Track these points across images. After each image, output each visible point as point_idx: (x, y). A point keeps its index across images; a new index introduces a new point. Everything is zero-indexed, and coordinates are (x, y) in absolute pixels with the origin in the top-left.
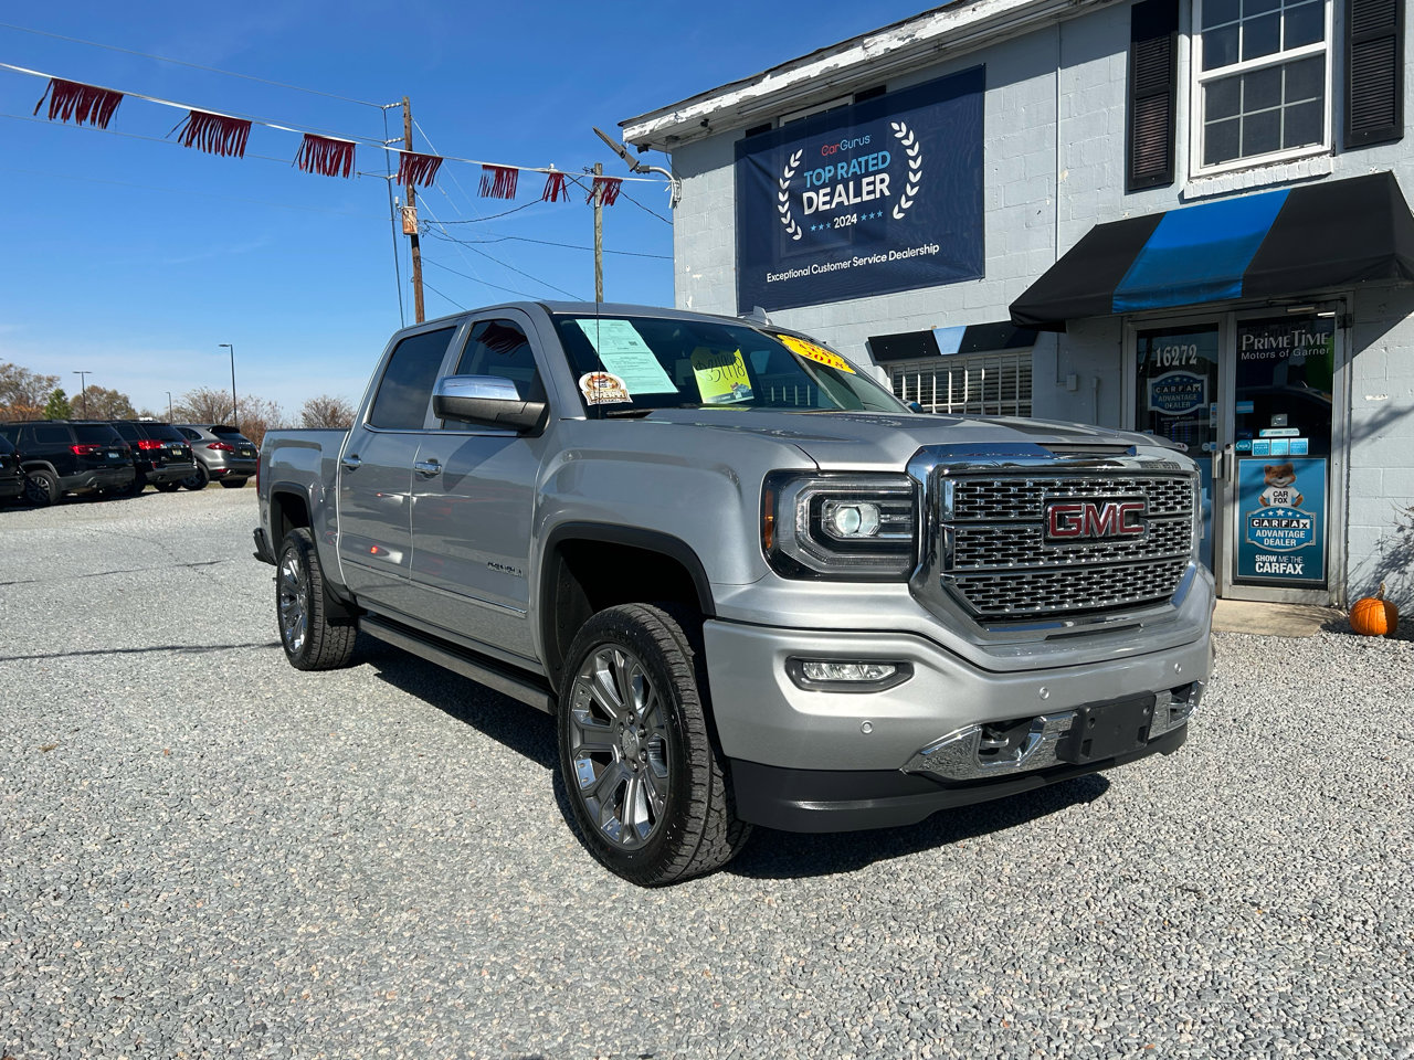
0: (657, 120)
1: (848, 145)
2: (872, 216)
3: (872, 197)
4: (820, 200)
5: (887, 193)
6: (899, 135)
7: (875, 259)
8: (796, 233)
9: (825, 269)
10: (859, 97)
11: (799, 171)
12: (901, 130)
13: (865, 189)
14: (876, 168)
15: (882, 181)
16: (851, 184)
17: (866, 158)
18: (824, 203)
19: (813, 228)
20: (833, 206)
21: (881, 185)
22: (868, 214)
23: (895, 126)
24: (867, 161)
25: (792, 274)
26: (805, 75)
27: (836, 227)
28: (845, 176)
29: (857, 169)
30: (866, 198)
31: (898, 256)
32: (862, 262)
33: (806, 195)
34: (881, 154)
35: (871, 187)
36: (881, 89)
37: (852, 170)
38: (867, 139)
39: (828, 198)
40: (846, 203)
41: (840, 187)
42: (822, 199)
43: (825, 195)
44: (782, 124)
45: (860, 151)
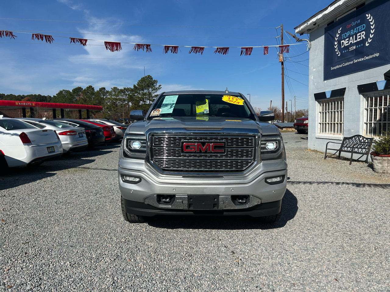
0: (303, 26)
1: (353, 24)
2: (360, 46)
3: (360, 40)
4: (345, 43)
5: (364, 38)
6: (368, 18)
7: (360, 60)
8: (339, 54)
9: (346, 64)
10: (357, 8)
11: (340, 34)
12: (369, 17)
13: (358, 37)
14: (361, 30)
15: (363, 34)
16: (354, 36)
17: (358, 27)
18: (347, 43)
19: (343, 52)
20: (349, 44)
21: (362, 35)
23: (367, 15)
24: (359, 28)
25: (338, 67)
26: (339, 5)
27: (350, 50)
28: (353, 34)
29: (356, 31)
30: (358, 40)
31: (367, 58)
32: (356, 61)
33: (342, 42)
34: (363, 25)
35: (360, 37)
36: (364, 4)
37: (355, 32)
38: (359, 21)
39: (348, 42)
40: (353, 43)
41: (351, 38)
42: (346, 42)
43: (347, 41)
44: (337, 20)
45: (357, 25)
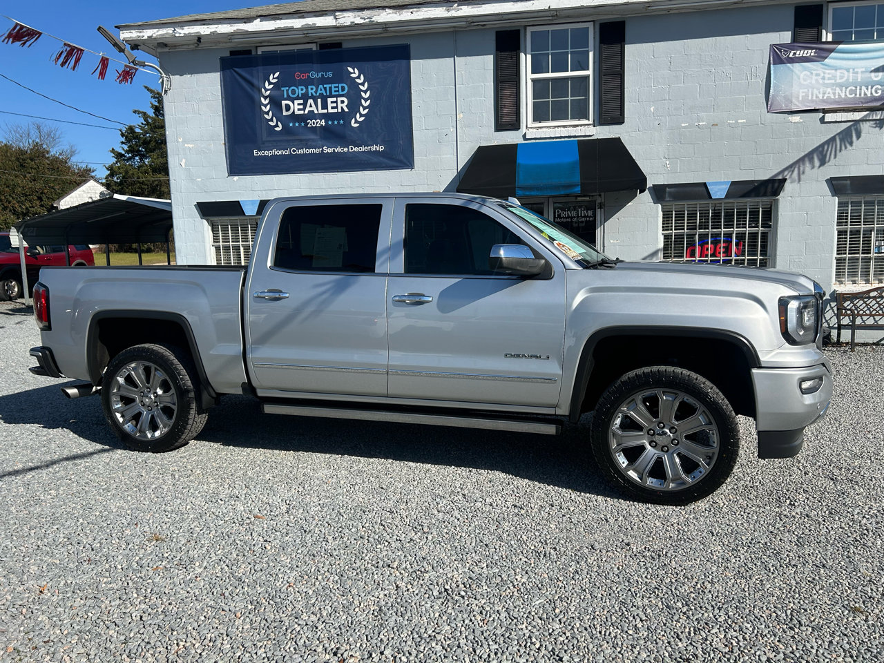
0: (155, 30)
1: (315, 75)
2: (336, 122)
3: (335, 111)
4: (296, 107)
5: (346, 110)
6: (353, 75)
7: (339, 150)
8: (277, 125)
9: (301, 152)
10: (323, 46)
11: (277, 86)
12: (354, 73)
13: (330, 105)
14: (337, 93)
15: (342, 102)
16: (319, 100)
17: (330, 86)
18: (299, 110)
19: (291, 124)
20: (306, 112)
21: (343, 104)
22: (333, 121)
23: (350, 69)
24: (330, 88)
25: (274, 152)
26: (290, 25)
27: (309, 126)
28: (315, 95)
29: (323, 91)
30: (331, 111)
31: (356, 149)
32: (330, 150)
33: (284, 103)
34: (340, 85)
35: (335, 105)
36: (339, 45)
37: (319, 92)
38: (330, 74)
39: (301, 107)
40: (316, 112)
41: (311, 101)
42: (297, 107)
43: (299, 104)
44: (259, 52)
45: (324, 81)
